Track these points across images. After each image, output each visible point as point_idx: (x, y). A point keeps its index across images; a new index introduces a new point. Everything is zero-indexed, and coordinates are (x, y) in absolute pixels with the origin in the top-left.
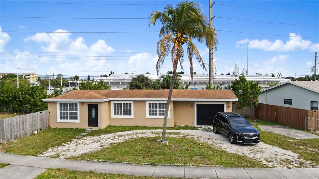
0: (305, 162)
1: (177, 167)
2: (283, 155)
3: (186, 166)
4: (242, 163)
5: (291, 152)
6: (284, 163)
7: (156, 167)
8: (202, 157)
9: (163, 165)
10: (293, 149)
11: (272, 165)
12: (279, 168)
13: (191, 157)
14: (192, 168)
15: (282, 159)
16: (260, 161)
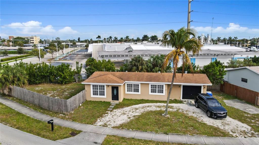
0: (255, 133)
1: (180, 135)
2: (241, 127)
3: (185, 135)
4: (217, 133)
5: (246, 125)
6: (242, 134)
7: (168, 135)
8: (193, 128)
9: (172, 134)
10: (248, 123)
11: (235, 135)
12: (240, 138)
13: (186, 128)
14: (189, 136)
15: (241, 130)
16: (228, 132)
